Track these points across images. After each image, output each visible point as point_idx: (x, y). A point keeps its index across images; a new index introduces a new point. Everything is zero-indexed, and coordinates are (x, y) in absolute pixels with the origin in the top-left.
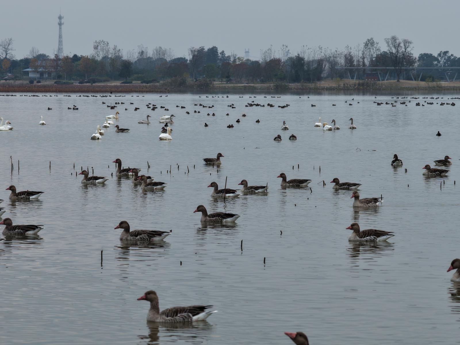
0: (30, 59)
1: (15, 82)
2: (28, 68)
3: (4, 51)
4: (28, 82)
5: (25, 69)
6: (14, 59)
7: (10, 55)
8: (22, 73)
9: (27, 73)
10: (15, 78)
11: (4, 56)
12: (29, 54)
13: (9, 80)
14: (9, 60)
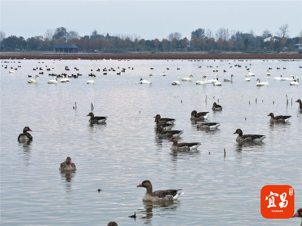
0: (300, 38)
1: (289, 52)
2: (298, 43)
3: (282, 32)
4: (298, 53)
5: (296, 44)
6: (289, 38)
7: (286, 35)
8: (294, 46)
9: (298, 46)
10: (290, 50)
11: (283, 36)
12: (299, 34)
13: (286, 51)
14: (286, 38)
